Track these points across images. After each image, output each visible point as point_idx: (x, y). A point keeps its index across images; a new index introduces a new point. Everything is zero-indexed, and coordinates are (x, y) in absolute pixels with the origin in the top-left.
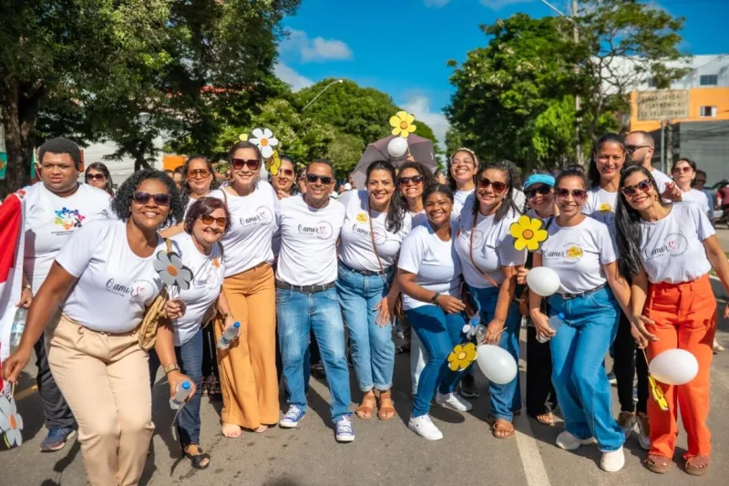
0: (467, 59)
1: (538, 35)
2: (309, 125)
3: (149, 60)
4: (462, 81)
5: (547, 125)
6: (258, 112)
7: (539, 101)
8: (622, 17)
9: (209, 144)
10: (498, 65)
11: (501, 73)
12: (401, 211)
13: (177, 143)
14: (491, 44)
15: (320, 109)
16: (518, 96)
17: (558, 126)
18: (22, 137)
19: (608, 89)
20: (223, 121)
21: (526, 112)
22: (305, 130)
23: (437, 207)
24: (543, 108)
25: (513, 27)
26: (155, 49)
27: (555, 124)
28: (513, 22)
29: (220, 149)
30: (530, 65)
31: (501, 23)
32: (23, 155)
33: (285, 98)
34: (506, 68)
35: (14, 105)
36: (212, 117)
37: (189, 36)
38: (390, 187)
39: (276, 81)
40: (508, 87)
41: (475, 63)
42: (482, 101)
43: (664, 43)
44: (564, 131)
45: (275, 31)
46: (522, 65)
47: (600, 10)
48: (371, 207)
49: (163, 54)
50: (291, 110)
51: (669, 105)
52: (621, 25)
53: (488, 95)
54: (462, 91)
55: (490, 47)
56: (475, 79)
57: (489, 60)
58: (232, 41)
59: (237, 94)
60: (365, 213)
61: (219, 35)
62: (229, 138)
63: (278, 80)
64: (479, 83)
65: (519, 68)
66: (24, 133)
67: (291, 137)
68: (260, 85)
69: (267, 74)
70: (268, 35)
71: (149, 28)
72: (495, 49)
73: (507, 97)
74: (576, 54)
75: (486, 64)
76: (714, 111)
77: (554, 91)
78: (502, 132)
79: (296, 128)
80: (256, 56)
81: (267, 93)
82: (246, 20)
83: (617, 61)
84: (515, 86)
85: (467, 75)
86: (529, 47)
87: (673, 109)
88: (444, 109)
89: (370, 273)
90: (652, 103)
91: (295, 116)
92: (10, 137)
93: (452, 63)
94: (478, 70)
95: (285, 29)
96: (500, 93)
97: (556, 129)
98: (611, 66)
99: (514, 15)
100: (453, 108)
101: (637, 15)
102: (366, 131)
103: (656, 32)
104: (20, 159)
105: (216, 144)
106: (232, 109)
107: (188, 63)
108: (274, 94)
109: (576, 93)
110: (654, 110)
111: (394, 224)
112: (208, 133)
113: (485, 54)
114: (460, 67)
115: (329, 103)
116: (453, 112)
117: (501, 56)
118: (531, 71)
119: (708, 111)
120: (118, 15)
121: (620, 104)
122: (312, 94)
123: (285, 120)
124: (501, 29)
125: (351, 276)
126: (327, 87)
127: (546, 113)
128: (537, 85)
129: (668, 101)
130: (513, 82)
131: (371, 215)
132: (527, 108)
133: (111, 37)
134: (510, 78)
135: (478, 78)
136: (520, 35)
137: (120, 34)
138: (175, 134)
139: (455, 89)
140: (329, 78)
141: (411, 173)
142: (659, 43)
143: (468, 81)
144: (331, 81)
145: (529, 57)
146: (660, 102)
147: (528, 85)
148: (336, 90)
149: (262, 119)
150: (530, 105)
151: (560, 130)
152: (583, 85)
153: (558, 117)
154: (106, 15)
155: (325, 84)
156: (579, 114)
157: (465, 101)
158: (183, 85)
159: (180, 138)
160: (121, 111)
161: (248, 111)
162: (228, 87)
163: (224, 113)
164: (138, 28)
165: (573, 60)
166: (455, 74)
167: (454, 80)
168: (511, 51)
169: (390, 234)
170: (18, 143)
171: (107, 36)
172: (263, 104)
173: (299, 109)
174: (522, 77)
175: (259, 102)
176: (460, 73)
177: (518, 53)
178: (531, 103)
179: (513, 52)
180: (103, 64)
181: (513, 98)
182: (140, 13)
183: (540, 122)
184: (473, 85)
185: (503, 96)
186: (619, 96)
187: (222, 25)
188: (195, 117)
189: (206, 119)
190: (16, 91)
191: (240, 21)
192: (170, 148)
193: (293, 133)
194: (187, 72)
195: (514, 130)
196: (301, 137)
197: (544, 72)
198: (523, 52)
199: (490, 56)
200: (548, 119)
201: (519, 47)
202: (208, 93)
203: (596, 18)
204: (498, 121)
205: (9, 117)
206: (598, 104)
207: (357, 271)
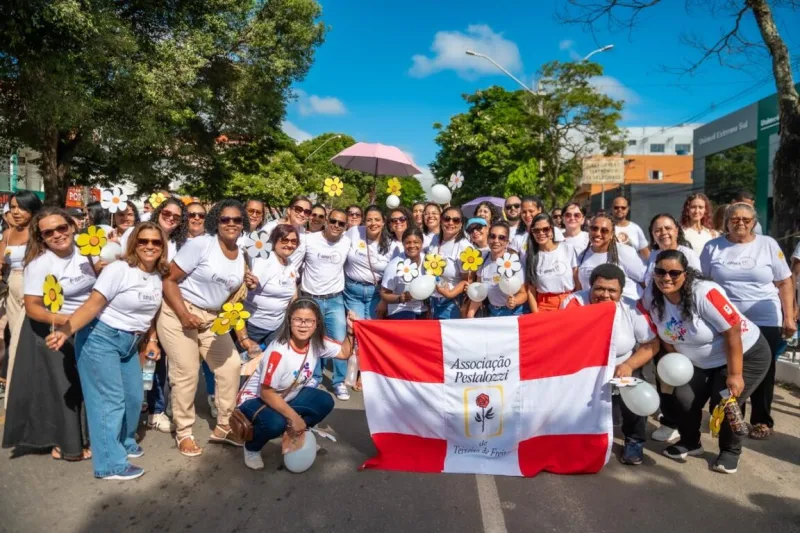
0: (450, 123)
1: (511, 106)
2: (310, 174)
3: (176, 116)
4: (445, 141)
5: (516, 182)
6: (266, 162)
7: (510, 162)
8: (575, 97)
9: (221, 189)
10: (477, 130)
11: (479, 136)
12: (389, 240)
13: (191, 187)
14: (471, 111)
15: (320, 160)
16: (493, 157)
17: (526, 183)
18: (58, 177)
19: (565, 155)
20: (234, 169)
21: (499, 171)
22: (307, 178)
23: (413, 245)
24: (514, 168)
25: (490, 97)
26: (180, 106)
27: (523, 182)
28: (490, 94)
29: (230, 193)
30: (503, 131)
31: (480, 94)
32: (59, 193)
33: (291, 150)
34: (484, 133)
35: (54, 150)
36: (223, 165)
37: (210, 96)
38: (381, 223)
39: (284, 136)
40: (484, 148)
41: (457, 127)
42: (463, 159)
43: (608, 120)
44: (530, 188)
45: (286, 94)
46: (496, 130)
47: (558, 90)
48: (368, 237)
49: (188, 111)
50: (294, 161)
51: (608, 171)
52: (573, 104)
53: (468, 154)
54: (445, 150)
55: (470, 114)
56: (457, 140)
57: (470, 124)
58: (247, 102)
59: (247, 146)
60: (363, 242)
61: (236, 95)
62: (238, 183)
63: (284, 135)
64: (460, 144)
65: (494, 133)
66: (61, 175)
67: (294, 184)
68: (268, 139)
69: (276, 129)
70: (278, 96)
71: (177, 88)
72: (475, 115)
73: (483, 158)
74: (539, 125)
75: (467, 128)
76: (660, 175)
77: (520, 155)
78: (480, 187)
79: (298, 177)
80: (266, 113)
81: (274, 146)
82: (260, 84)
83: (572, 132)
84: (490, 148)
85: (450, 137)
86: (503, 115)
87: (611, 174)
88: (430, 165)
89: (368, 284)
90: (594, 169)
91: (298, 166)
92: (48, 177)
93: (438, 126)
94: (460, 132)
95: (293, 93)
96: (477, 153)
97: (524, 186)
98: (568, 136)
99: (491, 87)
100: (438, 164)
101: (586, 97)
102: (361, 181)
103: (602, 111)
104: (56, 197)
105: (226, 189)
106: (242, 159)
107: (205, 117)
108: (282, 148)
109: (539, 157)
110: (596, 175)
111: (383, 249)
112: (220, 179)
113: (466, 119)
114: (444, 129)
115: (328, 155)
116: (437, 167)
117: (480, 121)
118: (504, 136)
119: (655, 175)
120: (150, 77)
121: (575, 168)
122: (312, 146)
123: (289, 169)
124: (480, 99)
125: (354, 286)
126: (327, 141)
127: (516, 173)
128: (509, 148)
129: (608, 168)
130: (489, 144)
131: (367, 243)
132: (501, 167)
133: (143, 95)
134: (486, 141)
135: (460, 140)
136: (496, 105)
137: (151, 93)
138: (189, 179)
139: (439, 149)
140: (328, 133)
141: (398, 215)
142: (604, 119)
143: (451, 142)
144: (330, 135)
145: (502, 124)
146: (601, 168)
147: (502, 147)
148: (335, 144)
149: (268, 168)
150: (503, 164)
151: (527, 187)
152: (544, 151)
153: (526, 176)
154: (140, 77)
155: (324, 138)
156: (541, 175)
157: (448, 159)
158: (200, 137)
159: (194, 182)
160: (146, 158)
161: (257, 161)
162: (240, 140)
163: (236, 161)
164: (167, 88)
165: (537, 129)
166: (440, 136)
167: (439, 141)
168: (488, 118)
169: (380, 256)
170: (55, 183)
171: (140, 94)
172: (270, 155)
173: (301, 160)
174: (497, 140)
175: (267, 153)
176: (444, 135)
177: (494, 120)
178: (504, 162)
179: (489, 119)
180: (135, 117)
181: (488, 158)
182: (170, 76)
183: (511, 179)
184: (455, 146)
185: (480, 156)
186: (574, 160)
187: (239, 88)
188: (208, 165)
189: (218, 166)
190: (56, 138)
191: (255, 85)
192: (183, 191)
193: (295, 181)
194: (203, 125)
195: (490, 185)
196: (303, 185)
197: (514, 137)
198: (498, 119)
199: (471, 121)
200: (517, 177)
201: (494, 115)
202: (221, 144)
203: (555, 97)
204: (476, 178)
205: (48, 160)
206: (556, 168)
207: (359, 283)
